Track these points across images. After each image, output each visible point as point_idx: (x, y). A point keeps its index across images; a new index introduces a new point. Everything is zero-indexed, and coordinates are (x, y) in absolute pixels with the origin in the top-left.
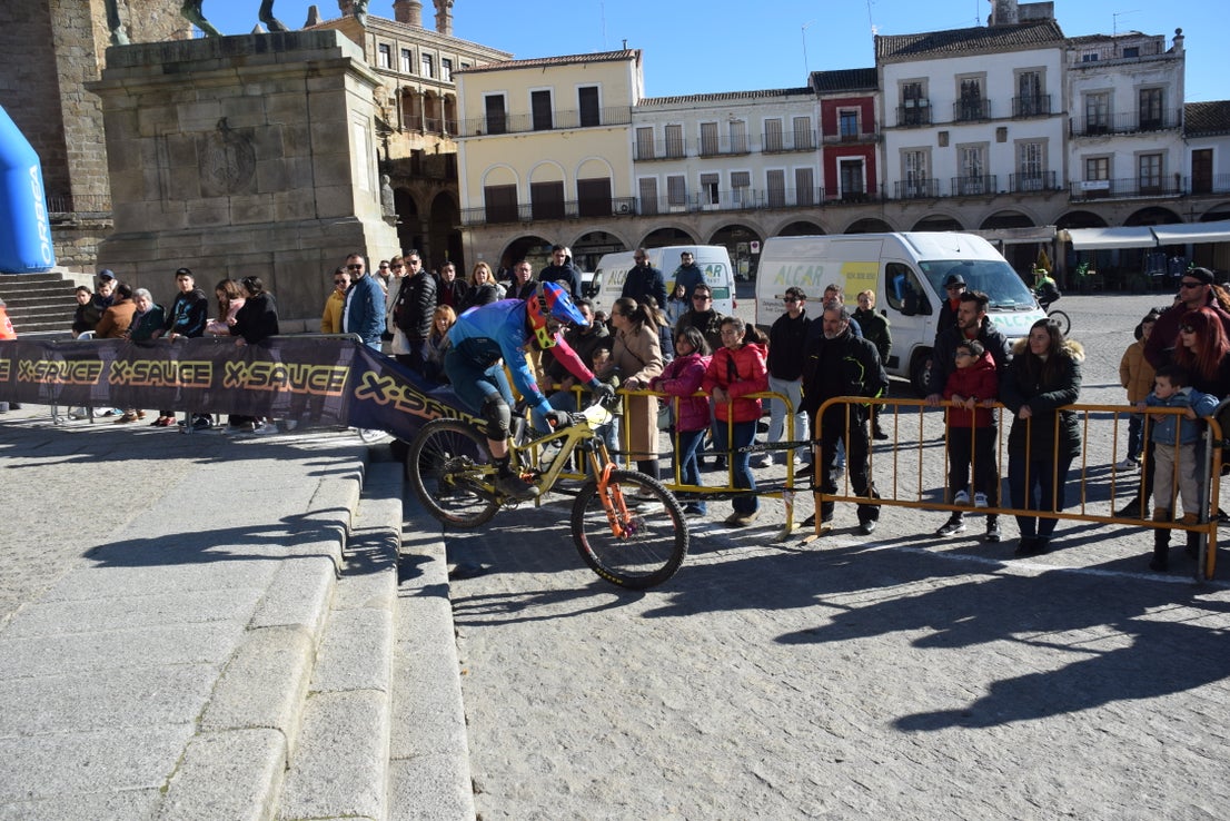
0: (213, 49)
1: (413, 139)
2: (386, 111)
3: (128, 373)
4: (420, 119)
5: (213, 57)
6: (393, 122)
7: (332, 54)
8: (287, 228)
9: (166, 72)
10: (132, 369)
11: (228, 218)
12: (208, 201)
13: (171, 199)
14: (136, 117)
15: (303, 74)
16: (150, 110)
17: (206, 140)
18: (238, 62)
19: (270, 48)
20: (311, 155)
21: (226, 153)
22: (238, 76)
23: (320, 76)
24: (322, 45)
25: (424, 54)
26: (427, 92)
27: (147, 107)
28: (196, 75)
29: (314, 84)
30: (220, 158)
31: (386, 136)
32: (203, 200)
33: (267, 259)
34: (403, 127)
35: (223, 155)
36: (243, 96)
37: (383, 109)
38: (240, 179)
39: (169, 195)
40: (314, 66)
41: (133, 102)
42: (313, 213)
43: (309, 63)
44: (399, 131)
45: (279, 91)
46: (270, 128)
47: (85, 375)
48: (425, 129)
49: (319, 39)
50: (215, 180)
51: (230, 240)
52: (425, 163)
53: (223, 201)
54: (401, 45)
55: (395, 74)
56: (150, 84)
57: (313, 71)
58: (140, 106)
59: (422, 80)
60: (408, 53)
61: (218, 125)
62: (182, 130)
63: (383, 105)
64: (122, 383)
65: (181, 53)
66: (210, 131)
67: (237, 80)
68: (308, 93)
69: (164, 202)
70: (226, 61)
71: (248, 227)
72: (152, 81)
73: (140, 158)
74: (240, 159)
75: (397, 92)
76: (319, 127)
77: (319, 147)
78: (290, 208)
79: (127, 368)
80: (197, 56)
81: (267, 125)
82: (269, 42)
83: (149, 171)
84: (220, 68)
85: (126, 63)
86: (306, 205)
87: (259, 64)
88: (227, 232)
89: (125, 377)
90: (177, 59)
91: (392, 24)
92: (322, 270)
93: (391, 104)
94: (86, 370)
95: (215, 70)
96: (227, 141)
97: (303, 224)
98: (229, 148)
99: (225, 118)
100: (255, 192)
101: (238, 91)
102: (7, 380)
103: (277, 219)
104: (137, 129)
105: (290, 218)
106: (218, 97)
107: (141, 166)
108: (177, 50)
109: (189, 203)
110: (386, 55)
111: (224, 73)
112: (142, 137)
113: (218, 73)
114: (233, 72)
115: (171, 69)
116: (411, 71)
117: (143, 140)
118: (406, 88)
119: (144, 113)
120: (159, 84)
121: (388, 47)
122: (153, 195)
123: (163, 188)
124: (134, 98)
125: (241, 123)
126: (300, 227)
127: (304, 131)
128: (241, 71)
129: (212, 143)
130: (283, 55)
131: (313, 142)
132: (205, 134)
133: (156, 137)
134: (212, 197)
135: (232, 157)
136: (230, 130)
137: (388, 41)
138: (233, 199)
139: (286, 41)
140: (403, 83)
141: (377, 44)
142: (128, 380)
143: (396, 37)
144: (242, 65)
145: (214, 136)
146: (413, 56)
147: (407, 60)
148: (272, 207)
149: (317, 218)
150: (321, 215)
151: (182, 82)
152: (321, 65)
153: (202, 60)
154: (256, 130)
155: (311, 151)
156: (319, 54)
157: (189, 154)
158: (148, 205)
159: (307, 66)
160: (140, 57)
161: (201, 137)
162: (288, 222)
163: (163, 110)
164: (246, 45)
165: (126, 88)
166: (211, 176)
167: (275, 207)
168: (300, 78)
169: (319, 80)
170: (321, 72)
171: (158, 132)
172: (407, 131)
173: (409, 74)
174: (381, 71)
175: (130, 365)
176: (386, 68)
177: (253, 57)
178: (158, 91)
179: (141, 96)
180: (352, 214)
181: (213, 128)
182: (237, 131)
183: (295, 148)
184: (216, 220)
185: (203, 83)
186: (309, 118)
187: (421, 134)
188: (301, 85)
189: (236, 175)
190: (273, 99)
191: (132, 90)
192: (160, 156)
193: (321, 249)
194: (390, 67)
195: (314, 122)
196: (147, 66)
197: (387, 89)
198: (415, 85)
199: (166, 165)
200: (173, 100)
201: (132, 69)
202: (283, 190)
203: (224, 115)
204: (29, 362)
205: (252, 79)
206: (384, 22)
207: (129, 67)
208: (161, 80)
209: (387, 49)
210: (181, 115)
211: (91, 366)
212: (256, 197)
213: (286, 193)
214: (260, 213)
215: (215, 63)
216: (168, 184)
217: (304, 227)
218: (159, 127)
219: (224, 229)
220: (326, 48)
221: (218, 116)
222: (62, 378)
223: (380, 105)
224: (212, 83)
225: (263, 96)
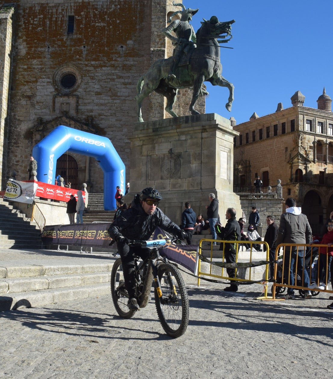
0: (170, 122)
1: (322, 166)
2: (307, 152)
3: (102, 235)
4: (325, 156)
5: (170, 126)
6: (311, 157)
7: (213, 123)
8: (189, 192)
9: (153, 131)
10: (103, 234)
11: (169, 188)
12: (162, 181)
13: (150, 180)
14: (142, 149)
15: (201, 131)
16: (147, 146)
17: (164, 158)
18: (179, 127)
19: (190, 121)
20: (201, 164)
21: (170, 162)
22: (177, 132)
23: (207, 132)
24: (209, 119)
25: (330, 124)
26: (330, 143)
27: (145, 145)
28: (163, 133)
29: (205, 135)
30: (169, 164)
31: (307, 164)
32: (161, 181)
33: (180, 205)
34: (316, 160)
35: (170, 163)
36: (179, 140)
37: (306, 151)
38: (174, 173)
39: (149, 178)
40: (204, 128)
41: (141, 143)
42: (199, 187)
43: (203, 126)
44: (314, 162)
45: (191, 138)
46: (187, 153)
47: (91, 236)
48: (328, 161)
49: (208, 117)
50: (166, 173)
51: (168, 197)
52: (327, 178)
53: (167, 181)
54: (318, 120)
55: (314, 134)
56: (147, 136)
57: (204, 130)
58: (143, 145)
59: (328, 136)
60: (321, 124)
61: (169, 152)
62: (157, 153)
63: (306, 149)
64: (100, 239)
65: (159, 124)
66: (166, 154)
67: (176, 134)
68: (202, 138)
69: (147, 181)
70: (174, 127)
71: (175, 192)
72: (148, 135)
73: (141, 164)
74: (175, 164)
75: (314, 143)
76: (205, 152)
77: (204, 160)
78: (191, 184)
79: (102, 233)
80: (164, 125)
81: (186, 151)
82: (190, 119)
83: (143, 169)
84: (172, 129)
85: (140, 129)
86: (197, 184)
87: (185, 128)
88: (167, 193)
89: (101, 236)
90: (158, 127)
91: (313, 110)
92: (199, 210)
93: (310, 148)
94: (91, 234)
95: (169, 130)
96: (171, 158)
97: (195, 191)
98: (172, 160)
99: (172, 149)
100: (180, 178)
101: (177, 138)
102: (72, 238)
103: (186, 189)
104: (141, 153)
105: (191, 189)
106: (170, 141)
107: (141, 167)
108: (158, 123)
109: (156, 182)
110: (309, 125)
111: (172, 131)
112: (143, 156)
113: (170, 132)
114: (175, 131)
115: (155, 130)
116: (322, 132)
117: (143, 157)
118: (319, 141)
119: (144, 147)
120: (150, 136)
121: (311, 121)
122: (144, 178)
123: (148, 176)
124: (142, 142)
125: (177, 151)
126: (193, 192)
127: (199, 153)
128: (178, 130)
129: (166, 158)
130: (194, 124)
131: (202, 158)
132: (164, 155)
133: (147, 156)
134: (164, 179)
135: (172, 164)
136: (173, 153)
137: (311, 118)
138: (172, 180)
139: (196, 118)
140: (318, 138)
141: (305, 119)
142: (101, 238)
143: (316, 116)
144: (180, 128)
145: (167, 156)
146: (324, 125)
147: (320, 127)
148: (185, 184)
149: (201, 189)
150: (203, 188)
151: (157, 135)
152: (207, 127)
153: (166, 127)
154: (182, 153)
155: (201, 161)
156: (208, 123)
157: (158, 163)
158: (142, 182)
159: (202, 128)
160: (146, 126)
161: (163, 156)
162: (190, 190)
163: (150, 146)
164: (182, 120)
165: (139, 138)
166: (165, 171)
167: (186, 184)
168: (199, 133)
169: (206, 133)
170: (207, 130)
171: (148, 154)
172: (318, 162)
173: (321, 134)
174: (306, 132)
175: (103, 232)
176: (309, 131)
177: (184, 125)
178: (150, 139)
179: (144, 141)
180: (214, 188)
181: (167, 152)
182: (176, 154)
183: (195, 160)
184: (164, 188)
185: (165, 135)
186: (202, 149)
187: (326, 163)
188: (199, 135)
189: (173, 171)
190: (189, 141)
191: (141, 139)
192: (148, 163)
193: (200, 201)
194: (311, 130)
195: (204, 150)
196: (147, 129)
197: (309, 141)
198: (324, 139)
199: (150, 167)
200: (155, 142)
201: (142, 131)
202: (190, 177)
203: (171, 148)
204: (78, 231)
205: (182, 133)
206: (309, 109)
207: (141, 130)
208: (151, 135)
209: (310, 122)
210: (157, 148)
211: (92, 232)
212: (180, 180)
213: (191, 179)
214: (180, 186)
215: (170, 127)
216: (150, 175)
217: (195, 192)
218: (149, 152)
219: (166, 192)
220: (210, 121)
221: (170, 148)
222: (85, 237)
223: (304, 149)
224: (168, 135)
225: (186, 140)
